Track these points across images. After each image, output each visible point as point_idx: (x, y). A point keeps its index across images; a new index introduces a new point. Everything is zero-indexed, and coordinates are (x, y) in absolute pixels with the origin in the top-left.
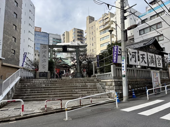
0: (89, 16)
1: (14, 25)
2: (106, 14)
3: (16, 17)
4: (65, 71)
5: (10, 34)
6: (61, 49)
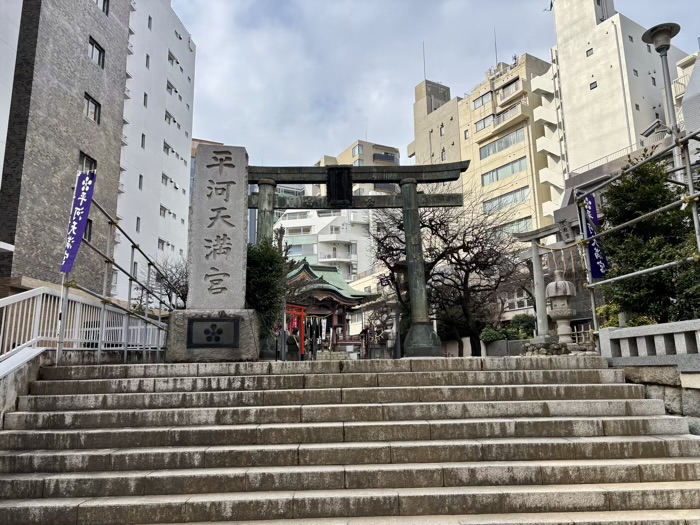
0: (427, 82)
1: (88, 96)
2: (505, 65)
3: (102, 63)
4: (324, 322)
5: (69, 138)
6: (307, 230)
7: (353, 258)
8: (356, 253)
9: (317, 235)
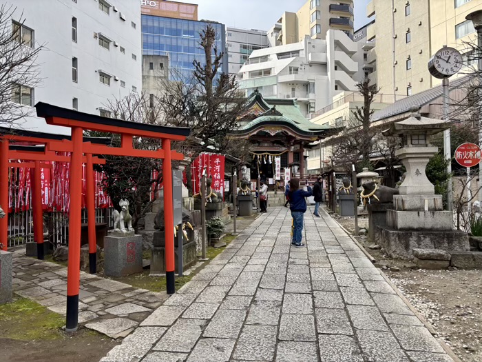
6: (268, 72)
7: (311, 97)
8: (314, 92)
9: (277, 76)
